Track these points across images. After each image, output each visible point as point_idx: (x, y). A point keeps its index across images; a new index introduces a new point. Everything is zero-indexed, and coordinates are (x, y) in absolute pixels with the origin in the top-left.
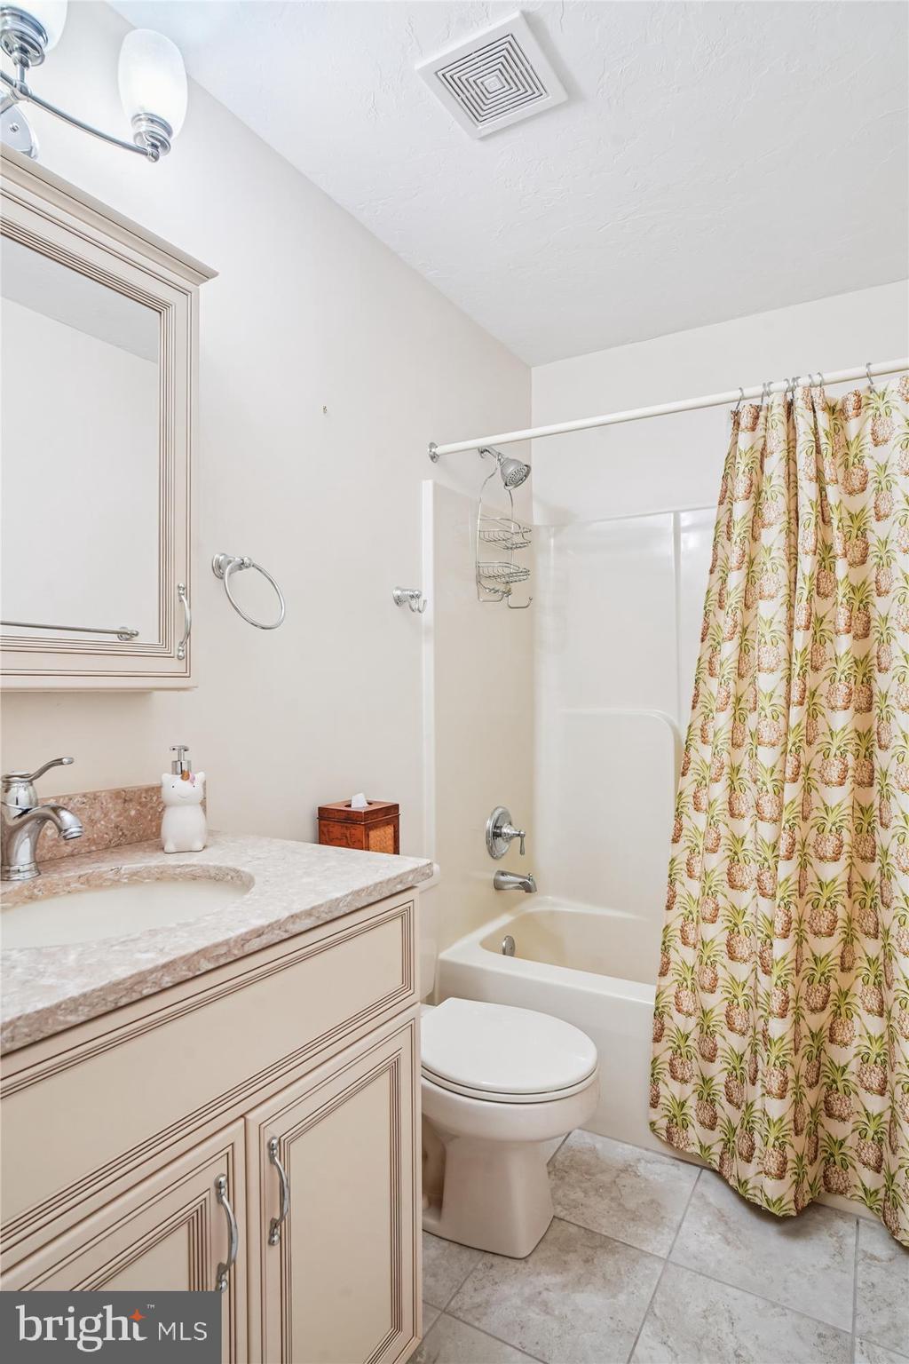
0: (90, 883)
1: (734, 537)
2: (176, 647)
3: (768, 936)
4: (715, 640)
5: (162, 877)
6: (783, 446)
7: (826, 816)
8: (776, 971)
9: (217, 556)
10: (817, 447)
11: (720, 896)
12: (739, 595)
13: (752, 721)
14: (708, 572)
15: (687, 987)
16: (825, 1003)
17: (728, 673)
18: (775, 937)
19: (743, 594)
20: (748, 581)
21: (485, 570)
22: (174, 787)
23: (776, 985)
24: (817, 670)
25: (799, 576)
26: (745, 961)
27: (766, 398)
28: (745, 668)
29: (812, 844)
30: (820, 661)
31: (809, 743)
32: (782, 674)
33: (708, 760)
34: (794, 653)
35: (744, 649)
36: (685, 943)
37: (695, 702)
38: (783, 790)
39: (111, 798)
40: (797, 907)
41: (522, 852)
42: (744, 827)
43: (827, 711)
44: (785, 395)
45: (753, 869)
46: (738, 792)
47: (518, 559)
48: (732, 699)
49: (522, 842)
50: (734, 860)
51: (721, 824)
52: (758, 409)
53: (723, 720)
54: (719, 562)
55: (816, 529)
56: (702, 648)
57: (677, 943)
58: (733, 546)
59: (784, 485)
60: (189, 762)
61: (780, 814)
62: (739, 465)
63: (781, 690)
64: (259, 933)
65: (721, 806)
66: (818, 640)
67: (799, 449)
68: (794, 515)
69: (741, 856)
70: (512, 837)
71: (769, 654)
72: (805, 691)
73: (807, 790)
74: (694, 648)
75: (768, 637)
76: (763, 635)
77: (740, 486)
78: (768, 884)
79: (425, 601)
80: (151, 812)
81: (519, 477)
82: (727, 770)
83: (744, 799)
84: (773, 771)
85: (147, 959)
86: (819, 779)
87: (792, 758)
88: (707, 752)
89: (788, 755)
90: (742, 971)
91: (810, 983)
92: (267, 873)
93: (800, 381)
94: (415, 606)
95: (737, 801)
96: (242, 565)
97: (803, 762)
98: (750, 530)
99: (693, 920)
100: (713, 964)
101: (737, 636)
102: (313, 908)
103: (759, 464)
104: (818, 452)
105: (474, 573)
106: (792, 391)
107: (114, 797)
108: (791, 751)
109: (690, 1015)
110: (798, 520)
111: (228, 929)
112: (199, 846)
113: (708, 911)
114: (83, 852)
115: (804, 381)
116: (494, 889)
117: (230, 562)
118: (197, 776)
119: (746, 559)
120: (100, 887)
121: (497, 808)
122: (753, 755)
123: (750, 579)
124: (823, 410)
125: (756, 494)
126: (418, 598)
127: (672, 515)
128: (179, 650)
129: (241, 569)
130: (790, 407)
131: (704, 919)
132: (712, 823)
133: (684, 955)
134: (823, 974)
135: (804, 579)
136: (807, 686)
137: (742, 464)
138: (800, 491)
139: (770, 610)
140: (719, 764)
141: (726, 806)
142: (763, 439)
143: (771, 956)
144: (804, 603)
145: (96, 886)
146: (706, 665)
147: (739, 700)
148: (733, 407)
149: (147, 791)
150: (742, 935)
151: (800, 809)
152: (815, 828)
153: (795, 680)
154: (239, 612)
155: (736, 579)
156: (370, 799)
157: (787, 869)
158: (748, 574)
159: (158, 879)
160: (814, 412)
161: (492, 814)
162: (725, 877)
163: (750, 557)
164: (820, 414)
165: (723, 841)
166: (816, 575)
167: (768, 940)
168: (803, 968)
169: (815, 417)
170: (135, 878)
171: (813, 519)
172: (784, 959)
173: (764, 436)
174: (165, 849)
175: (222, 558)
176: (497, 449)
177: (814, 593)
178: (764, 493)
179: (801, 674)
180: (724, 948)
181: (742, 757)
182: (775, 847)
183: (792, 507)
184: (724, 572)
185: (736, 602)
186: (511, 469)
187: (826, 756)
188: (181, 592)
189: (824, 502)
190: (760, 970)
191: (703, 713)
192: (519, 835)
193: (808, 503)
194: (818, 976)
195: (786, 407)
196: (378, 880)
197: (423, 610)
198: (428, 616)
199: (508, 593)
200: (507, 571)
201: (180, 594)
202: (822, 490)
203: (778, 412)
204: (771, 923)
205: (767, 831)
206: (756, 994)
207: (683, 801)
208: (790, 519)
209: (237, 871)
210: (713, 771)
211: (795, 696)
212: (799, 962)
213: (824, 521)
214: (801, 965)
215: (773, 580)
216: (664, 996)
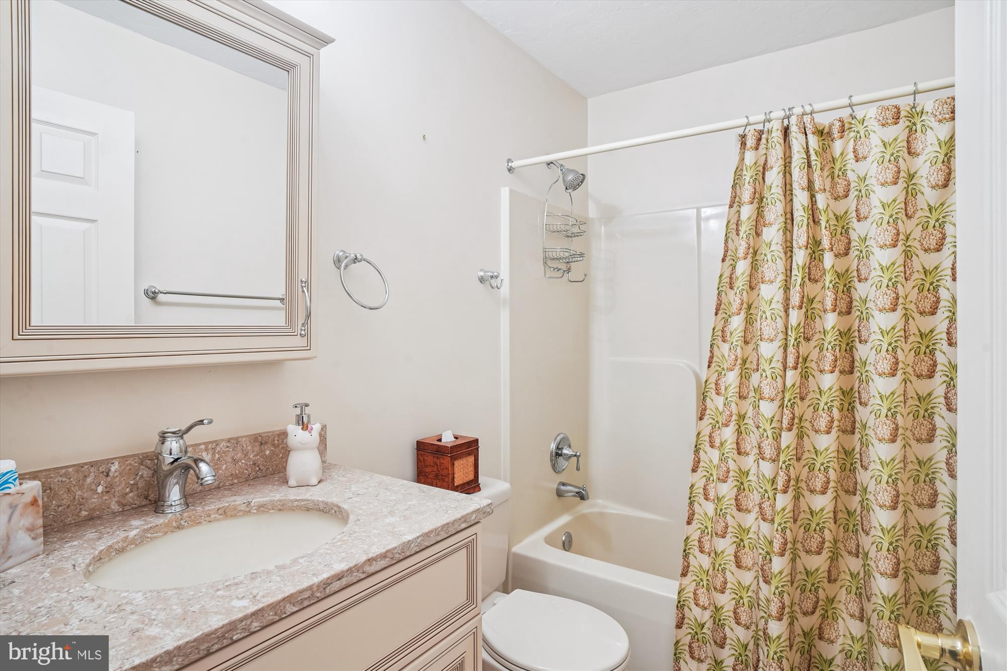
0: (226, 513)
1: (741, 233)
2: (299, 327)
3: (768, 553)
4: (726, 314)
5: (283, 508)
6: (781, 162)
7: (815, 458)
8: (774, 583)
9: (338, 252)
10: (808, 162)
11: (729, 517)
12: (744, 280)
13: (755, 379)
14: (721, 261)
15: (703, 586)
16: (815, 608)
17: (736, 341)
18: (774, 555)
19: (748, 278)
20: (752, 267)
21: (550, 253)
22: (296, 435)
23: (774, 594)
24: (809, 340)
25: (794, 266)
26: (749, 569)
27: (767, 124)
28: (750, 337)
29: (805, 480)
30: (811, 333)
31: (802, 399)
32: (780, 344)
33: (721, 408)
34: (790, 327)
35: (749, 321)
36: (702, 551)
37: (710, 362)
38: (781, 436)
39: (250, 442)
40: (792, 531)
41: (578, 469)
42: (749, 462)
43: (817, 374)
44: (783, 122)
45: (756, 497)
46: (744, 434)
47: (576, 245)
48: (739, 361)
49: (578, 461)
50: (740, 488)
51: (730, 460)
52: (761, 132)
53: (732, 378)
54: (729, 253)
55: (808, 228)
56: (715, 321)
57: (695, 550)
58: (741, 241)
59: (781, 193)
60: (309, 416)
61: (778, 455)
62: (746, 177)
63: (779, 356)
64: (339, 577)
65: (730, 445)
66: (810, 317)
67: (793, 165)
68: (789, 217)
69: (746, 485)
70: (570, 457)
71: (769, 327)
72: (799, 358)
73: (800, 436)
74: (710, 321)
75: (768, 314)
76: (764, 312)
77: (746, 194)
78: (768, 512)
79: (502, 280)
80: (282, 451)
81: (577, 182)
82: (734, 417)
83: (749, 440)
84: (772, 420)
85: (242, 607)
86: (810, 428)
87: (788, 411)
88: (720, 401)
89: (785, 409)
90: (747, 578)
91: (803, 591)
92: (361, 512)
93: (794, 111)
94: (494, 285)
95: (743, 442)
96: (355, 260)
97: (797, 414)
98: (754, 228)
99: (708, 533)
100: (724, 570)
101: (743, 312)
102: (387, 552)
103: (761, 176)
104: (809, 166)
105: (541, 256)
106: (788, 118)
107: (252, 441)
108: (787, 406)
109: (706, 609)
110: (793, 220)
111: (314, 575)
112: (314, 481)
113: (720, 528)
114: (227, 484)
115: (798, 110)
116: (556, 496)
117: (347, 257)
118: (314, 427)
119: (751, 250)
120: (234, 516)
121: (559, 435)
122: (756, 407)
123: (754, 267)
124: (813, 133)
125: (759, 199)
126: (497, 278)
127: (695, 210)
128: (301, 330)
129: (355, 263)
130: (786, 131)
131: (716, 534)
132: (723, 459)
133: (700, 561)
134: (813, 585)
135: (798, 268)
136: (801, 354)
137: (748, 176)
138: (795, 198)
139: (770, 292)
140: (728, 413)
141: (735, 446)
142: (765, 156)
143: (770, 568)
144: (798, 287)
145: (231, 516)
146: (720, 333)
147: (744, 361)
148: (740, 131)
149: (279, 435)
150: (747, 549)
151: (794, 452)
152: (807, 467)
153: (791, 349)
154: (351, 297)
155: (743, 267)
156: (458, 433)
157: (783, 501)
158: (752, 263)
159: (280, 510)
160: (806, 135)
161: (556, 438)
162: (733, 502)
163: (754, 249)
164: (810, 136)
165: (731, 474)
166: (807, 265)
167: (768, 556)
168: (797, 579)
169: (806, 138)
170: (262, 508)
171: (806, 220)
172: (781, 573)
173: (766, 154)
174: (289, 483)
175: (341, 254)
176: (561, 162)
177: (806, 280)
178: (765, 200)
179: (796, 344)
180: (733, 558)
181: (747, 407)
182: (773, 481)
183: (788, 210)
184: (734, 260)
185: (743, 285)
186: (570, 177)
187: (816, 410)
188: (303, 285)
189: (815, 206)
190: (761, 580)
191: (717, 371)
192: (575, 456)
193: (801, 208)
194: (809, 586)
195: (783, 131)
196: (445, 522)
197: (501, 287)
198: (505, 290)
199: (569, 270)
200: (567, 254)
201: (302, 287)
202: (812, 196)
203: (777, 135)
204: (771, 543)
205: (767, 468)
206: (758, 598)
207: (700, 439)
208: (786, 219)
209: (339, 507)
210: (724, 418)
211: (791, 361)
212: (793, 575)
213: (814, 221)
214: (795, 577)
215: (773, 268)
216: (684, 593)
